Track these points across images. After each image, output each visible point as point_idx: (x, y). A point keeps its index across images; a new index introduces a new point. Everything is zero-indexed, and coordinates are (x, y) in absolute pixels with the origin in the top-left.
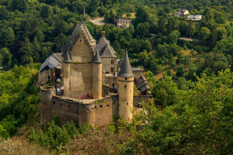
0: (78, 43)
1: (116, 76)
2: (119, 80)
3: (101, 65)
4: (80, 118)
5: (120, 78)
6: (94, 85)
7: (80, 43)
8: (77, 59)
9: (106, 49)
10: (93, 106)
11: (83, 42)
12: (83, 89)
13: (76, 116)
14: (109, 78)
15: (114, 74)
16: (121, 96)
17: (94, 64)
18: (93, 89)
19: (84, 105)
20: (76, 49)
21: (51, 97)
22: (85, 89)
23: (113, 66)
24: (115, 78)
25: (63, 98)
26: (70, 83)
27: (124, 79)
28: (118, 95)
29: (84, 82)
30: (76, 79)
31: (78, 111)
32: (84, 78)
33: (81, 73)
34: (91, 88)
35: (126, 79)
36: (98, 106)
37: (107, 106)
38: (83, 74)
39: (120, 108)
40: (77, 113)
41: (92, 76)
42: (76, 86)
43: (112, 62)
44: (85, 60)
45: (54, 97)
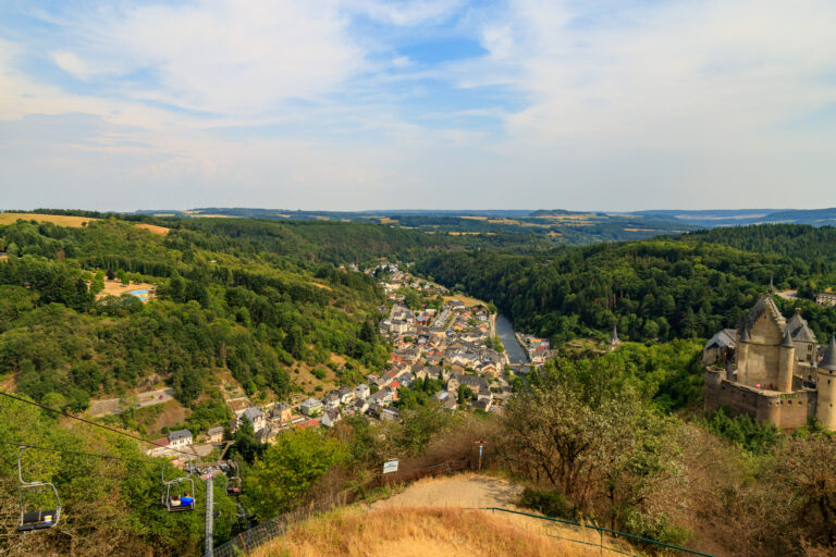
0: (761, 319)
1: (815, 365)
2: (819, 373)
3: (793, 350)
4: (758, 412)
5: (821, 370)
6: (781, 373)
7: (764, 321)
8: (759, 339)
9: (801, 330)
10: (779, 400)
11: (768, 319)
12: (764, 377)
13: (753, 409)
14: (804, 368)
15: (812, 364)
16: (822, 393)
17: (782, 348)
18: (780, 379)
19: (765, 398)
20: (757, 326)
21: (719, 381)
22: (768, 377)
23: (810, 353)
24: (812, 369)
25: (736, 384)
26: (746, 368)
27: (828, 372)
28: (817, 392)
29: (766, 369)
30: (755, 363)
31: (756, 403)
32: (767, 364)
33: (762, 358)
34: (777, 377)
35: (831, 372)
36: (786, 402)
37: (800, 403)
38: (765, 358)
39: (819, 408)
40: (755, 405)
41: (778, 362)
42: (754, 371)
43: (810, 348)
44: (770, 342)
45: (723, 381)
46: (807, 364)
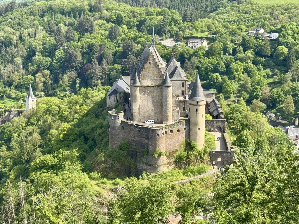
0: (147, 65)
1: (187, 99)
2: (190, 104)
3: (171, 88)
4: (150, 143)
5: (191, 102)
6: (164, 109)
7: (149, 66)
8: (147, 82)
9: (176, 71)
10: (164, 131)
11: (152, 65)
12: (152, 114)
13: (146, 141)
14: (180, 101)
15: (185, 98)
16: (192, 120)
17: (164, 88)
18: (163, 114)
19: (153, 130)
20: (144, 72)
21: (119, 122)
22: (155, 113)
23: (184, 89)
24: (185, 102)
25: (132, 122)
26: (139, 108)
27: (196, 103)
28: (189, 120)
29: (154, 106)
30: (145, 103)
31: (147, 136)
32: (154, 102)
33: (150, 98)
34: (161, 112)
35: (198, 102)
36: (168, 131)
37: (178, 131)
38: (152, 98)
39: (191, 132)
40: (147, 138)
41: (162, 100)
42: (145, 110)
43: (183, 85)
44: (155, 83)
45: (122, 122)
46: (182, 98)
